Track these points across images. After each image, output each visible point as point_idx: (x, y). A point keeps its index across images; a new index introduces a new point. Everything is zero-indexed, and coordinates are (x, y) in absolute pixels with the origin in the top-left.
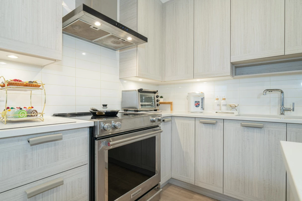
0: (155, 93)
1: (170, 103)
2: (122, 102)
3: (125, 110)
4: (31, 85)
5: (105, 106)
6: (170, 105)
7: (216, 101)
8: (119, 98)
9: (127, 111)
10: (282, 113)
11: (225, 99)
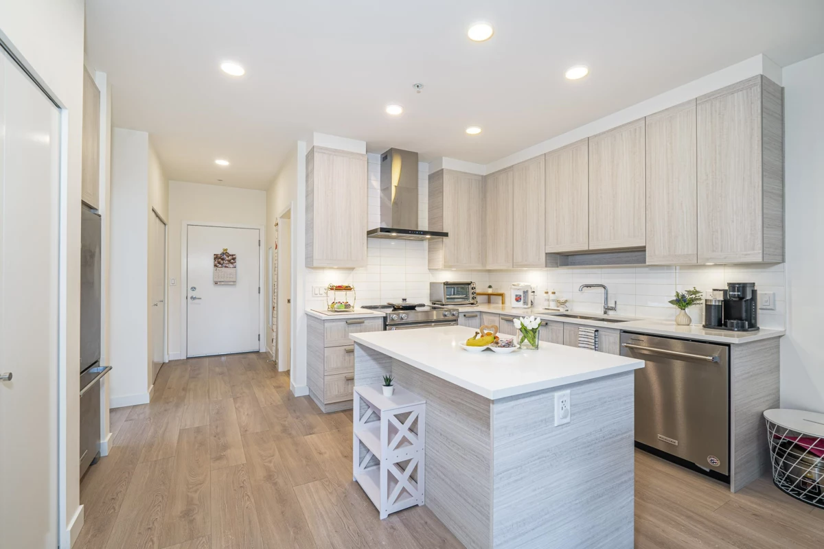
0: (469, 284)
1: (502, 295)
2: (431, 295)
3: (433, 303)
4: (348, 288)
5: (404, 300)
6: (501, 297)
7: (545, 295)
8: (426, 291)
9: (435, 304)
10: (605, 313)
11: (554, 293)
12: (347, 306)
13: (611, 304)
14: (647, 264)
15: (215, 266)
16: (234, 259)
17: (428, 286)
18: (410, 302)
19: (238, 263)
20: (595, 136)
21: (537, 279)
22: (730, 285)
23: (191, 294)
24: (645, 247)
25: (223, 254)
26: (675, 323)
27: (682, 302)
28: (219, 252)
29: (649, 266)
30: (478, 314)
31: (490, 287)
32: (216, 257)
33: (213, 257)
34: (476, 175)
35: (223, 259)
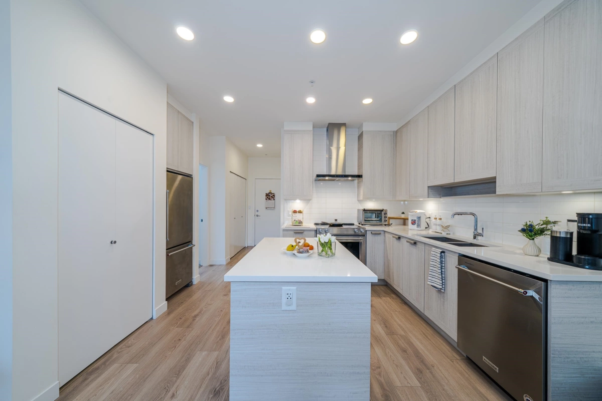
0: (382, 210)
1: (406, 219)
2: (358, 218)
3: (359, 223)
4: (300, 212)
5: (336, 220)
7: (435, 220)
8: (355, 214)
10: (475, 238)
11: (441, 219)
12: (300, 222)
13: (480, 231)
14: (497, 193)
15: (266, 199)
16: (274, 196)
17: (356, 212)
18: (339, 222)
19: (276, 198)
20: (460, 83)
21: (432, 207)
22: (579, 215)
23: (257, 213)
24: (495, 178)
25: (269, 193)
26: (522, 252)
27: (530, 231)
28: (268, 192)
29: (499, 195)
30: (382, 232)
31: (403, 213)
32: (267, 195)
33: (265, 195)
34: (389, 131)
35: (269, 196)
